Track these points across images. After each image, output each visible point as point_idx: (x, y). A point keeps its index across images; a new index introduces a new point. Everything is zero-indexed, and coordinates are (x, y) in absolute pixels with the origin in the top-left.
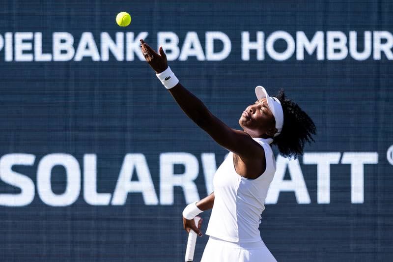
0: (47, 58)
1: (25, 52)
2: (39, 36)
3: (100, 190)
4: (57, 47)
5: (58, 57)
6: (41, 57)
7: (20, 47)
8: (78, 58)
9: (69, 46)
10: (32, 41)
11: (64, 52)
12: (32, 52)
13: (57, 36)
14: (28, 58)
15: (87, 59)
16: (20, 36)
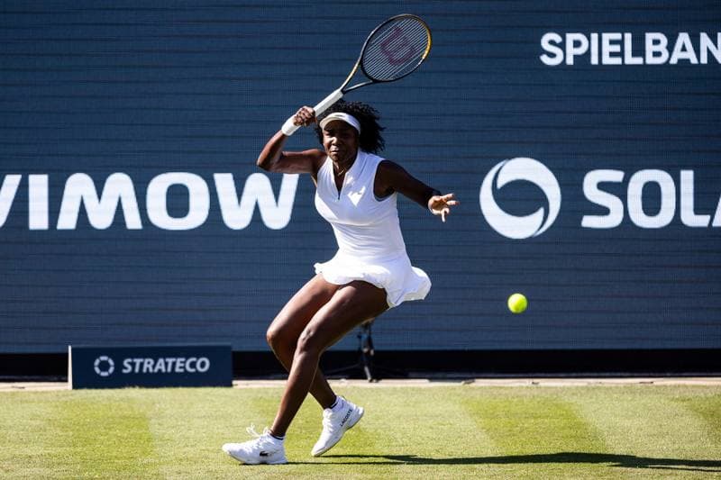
0: (639, 61)
1: (612, 54)
2: (628, 36)
3: (698, 210)
4: (650, 48)
5: (650, 60)
6: (630, 60)
7: (607, 48)
8: (674, 61)
9: (662, 47)
10: (621, 43)
11: (657, 54)
12: (621, 54)
13: (650, 37)
14: (617, 61)
15: (684, 63)
16: (607, 37)
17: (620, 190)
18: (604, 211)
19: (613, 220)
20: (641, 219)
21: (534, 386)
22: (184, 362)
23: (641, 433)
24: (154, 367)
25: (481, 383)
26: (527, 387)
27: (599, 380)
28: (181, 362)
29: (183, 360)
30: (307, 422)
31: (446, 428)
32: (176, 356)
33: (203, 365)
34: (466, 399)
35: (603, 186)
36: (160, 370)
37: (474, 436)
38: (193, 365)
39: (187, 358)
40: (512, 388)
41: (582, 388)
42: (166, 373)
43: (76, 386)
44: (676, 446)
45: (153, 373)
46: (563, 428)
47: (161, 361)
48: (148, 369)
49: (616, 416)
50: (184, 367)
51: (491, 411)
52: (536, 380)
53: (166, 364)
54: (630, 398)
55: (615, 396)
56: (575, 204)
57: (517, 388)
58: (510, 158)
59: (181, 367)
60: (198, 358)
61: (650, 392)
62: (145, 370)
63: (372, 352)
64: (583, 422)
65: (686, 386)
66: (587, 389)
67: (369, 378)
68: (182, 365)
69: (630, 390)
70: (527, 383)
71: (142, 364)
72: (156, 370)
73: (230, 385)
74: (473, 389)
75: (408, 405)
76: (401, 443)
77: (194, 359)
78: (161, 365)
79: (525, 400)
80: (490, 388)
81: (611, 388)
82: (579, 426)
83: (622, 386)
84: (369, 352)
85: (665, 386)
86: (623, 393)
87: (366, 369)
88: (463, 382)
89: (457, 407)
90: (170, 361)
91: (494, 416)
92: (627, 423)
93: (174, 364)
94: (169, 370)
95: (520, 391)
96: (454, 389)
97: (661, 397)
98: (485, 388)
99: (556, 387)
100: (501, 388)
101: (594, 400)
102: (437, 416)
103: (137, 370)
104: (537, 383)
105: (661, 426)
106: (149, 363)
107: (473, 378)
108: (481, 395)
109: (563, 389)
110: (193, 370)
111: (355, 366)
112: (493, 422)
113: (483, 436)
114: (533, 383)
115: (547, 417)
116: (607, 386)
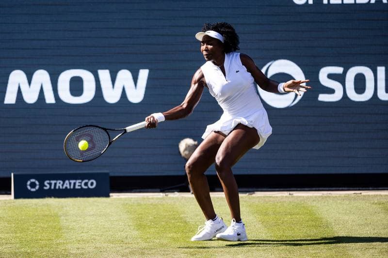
17: (340, 78)
18: (331, 91)
19: (337, 97)
20: (353, 96)
21: (291, 196)
22: (81, 183)
23: (355, 223)
24: (63, 185)
25: (259, 194)
26: (286, 197)
27: (329, 192)
28: (79, 183)
29: (80, 181)
30: (154, 218)
32: (76, 179)
33: (92, 184)
34: (249, 204)
35: (331, 76)
36: (66, 188)
37: (255, 226)
38: (86, 184)
39: (83, 180)
40: (277, 197)
41: (319, 197)
42: (70, 189)
43: (16, 197)
44: (375, 231)
45: (62, 189)
46: (308, 221)
47: (67, 182)
48: (59, 187)
49: (339, 213)
50: (81, 186)
51: (265, 211)
52: (291, 192)
53: (70, 184)
54: (348, 203)
55: (339, 201)
56: (315, 87)
57: (280, 197)
58: (275, 59)
59: (79, 186)
60: (89, 180)
61: (360, 199)
62: (57, 187)
64: (320, 217)
65: (381, 196)
66: (322, 197)
67: (192, 192)
68: (80, 184)
69: (347, 198)
70: (286, 194)
71: (55, 184)
72: (64, 187)
73: (108, 196)
74: (254, 197)
77: (86, 181)
78: (67, 184)
79: (285, 204)
80: (264, 197)
81: (336, 197)
82: (316, 219)
83: (343, 195)
85: (369, 196)
86: (344, 200)
87: (190, 186)
88: (247, 194)
90: (72, 182)
91: (266, 214)
92: (346, 218)
93: (75, 184)
94: (72, 187)
95: (282, 199)
96: (242, 197)
97: (366, 202)
98: (261, 197)
99: (303, 197)
100: (270, 197)
101: (326, 204)
103: (53, 187)
104: (292, 194)
105: (366, 219)
106: (60, 183)
107: (254, 192)
108: (259, 201)
109: (308, 197)
110: (86, 187)
111: (184, 184)
112: (266, 217)
113: (260, 226)
114: (290, 194)
115: (298, 214)
116: (334, 195)
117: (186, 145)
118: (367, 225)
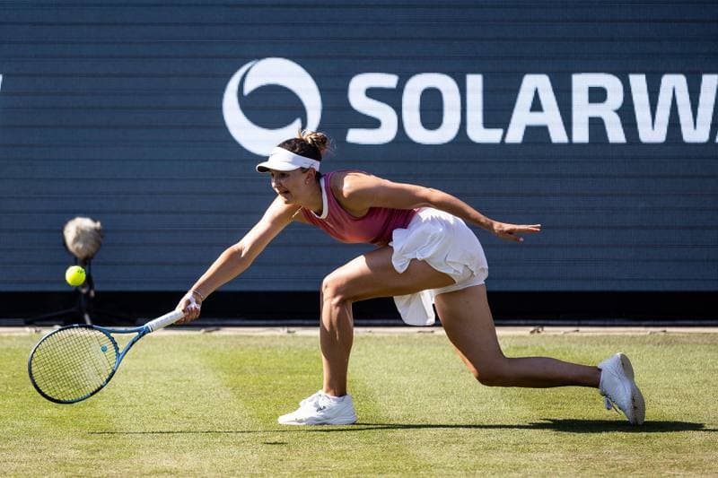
3: (488, 124)
17: (392, 98)
18: (374, 123)
21: (290, 335)
23: (420, 392)
25: (225, 331)
26: (281, 337)
27: (368, 329)
30: (14, 377)
31: (184, 384)
34: (206, 351)
35: (372, 93)
37: (218, 395)
40: (262, 337)
44: (463, 408)
49: (390, 371)
51: (238, 366)
52: (291, 329)
54: (406, 350)
55: (389, 347)
56: (339, 114)
57: (268, 337)
58: (260, 57)
61: (431, 344)
63: (92, 293)
69: (406, 340)
70: (281, 332)
74: (215, 338)
75: (137, 358)
76: (128, 403)
79: (279, 352)
80: (236, 337)
81: (383, 338)
83: (397, 335)
84: (88, 293)
86: (398, 344)
88: (203, 330)
89: (196, 360)
91: (241, 372)
92: (404, 380)
95: (272, 341)
96: (191, 338)
97: (444, 350)
98: (230, 337)
100: (249, 337)
101: (362, 352)
102: (171, 371)
104: (294, 332)
105: (444, 384)
107: (218, 326)
108: (226, 346)
111: (73, 310)
112: (241, 378)
113: (228, 395)
114: (289, 332)
115: (305, 372)
116: (378, 335)
117: (78, 228)
118: (447, 395)
